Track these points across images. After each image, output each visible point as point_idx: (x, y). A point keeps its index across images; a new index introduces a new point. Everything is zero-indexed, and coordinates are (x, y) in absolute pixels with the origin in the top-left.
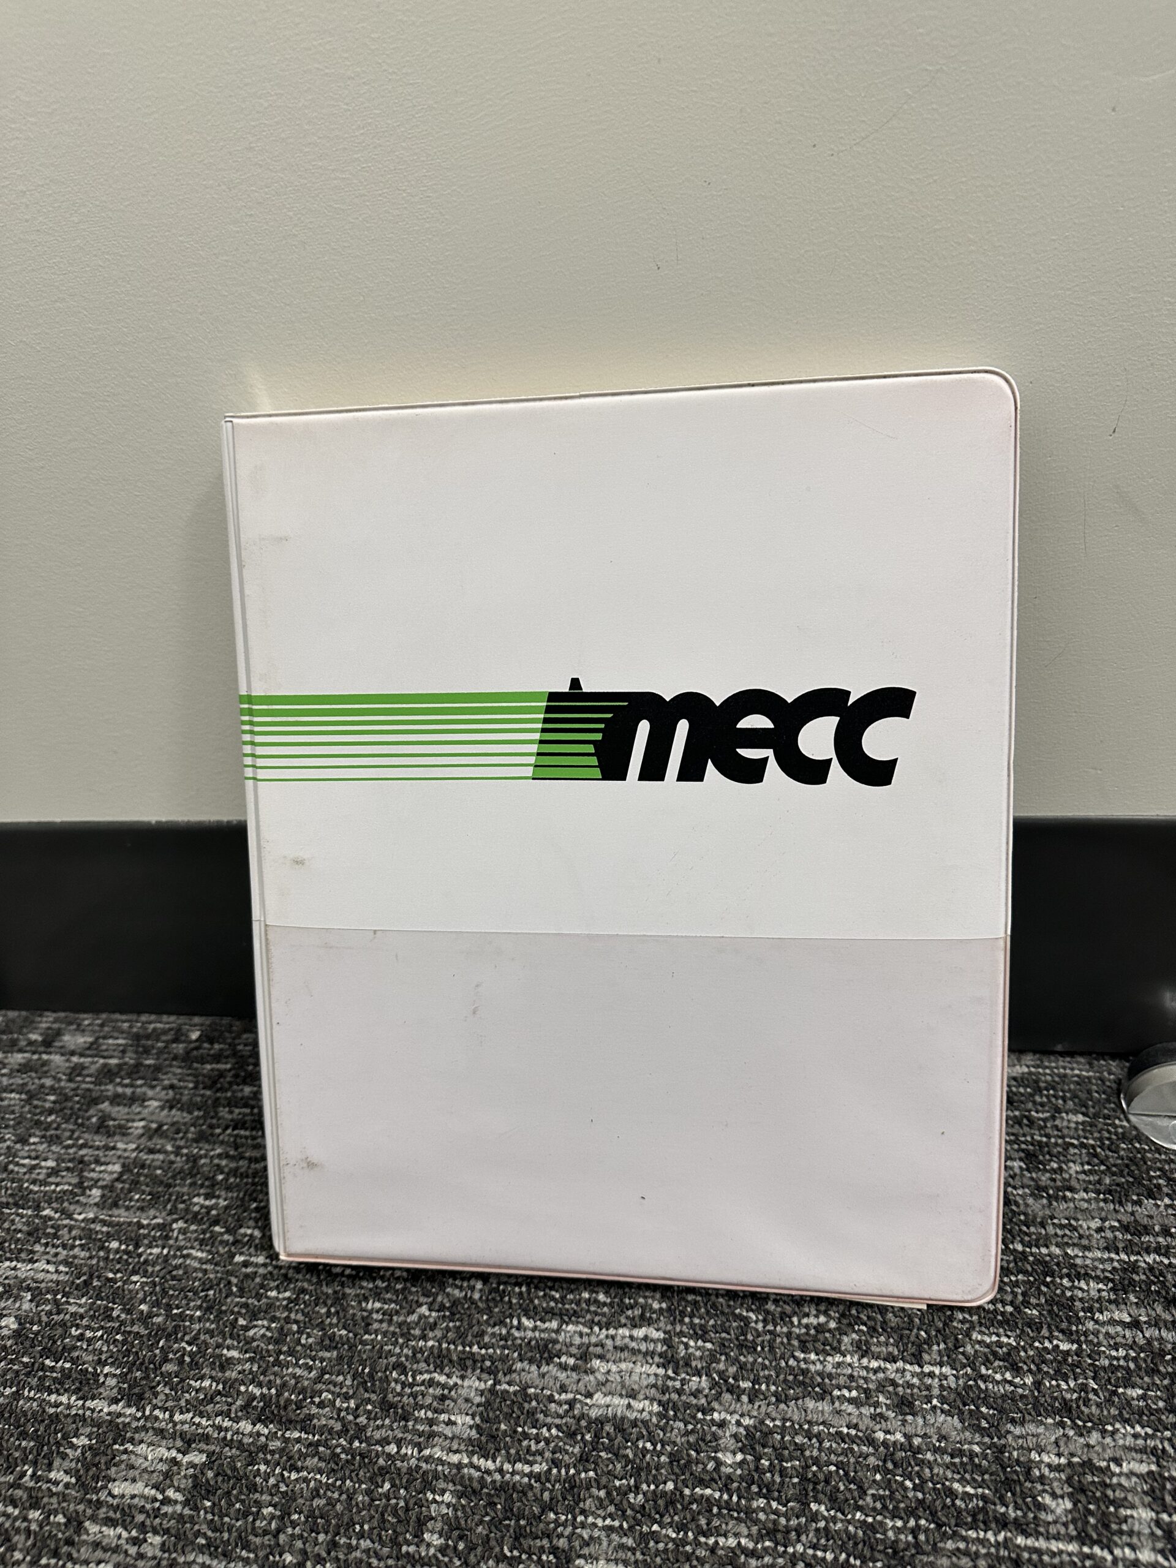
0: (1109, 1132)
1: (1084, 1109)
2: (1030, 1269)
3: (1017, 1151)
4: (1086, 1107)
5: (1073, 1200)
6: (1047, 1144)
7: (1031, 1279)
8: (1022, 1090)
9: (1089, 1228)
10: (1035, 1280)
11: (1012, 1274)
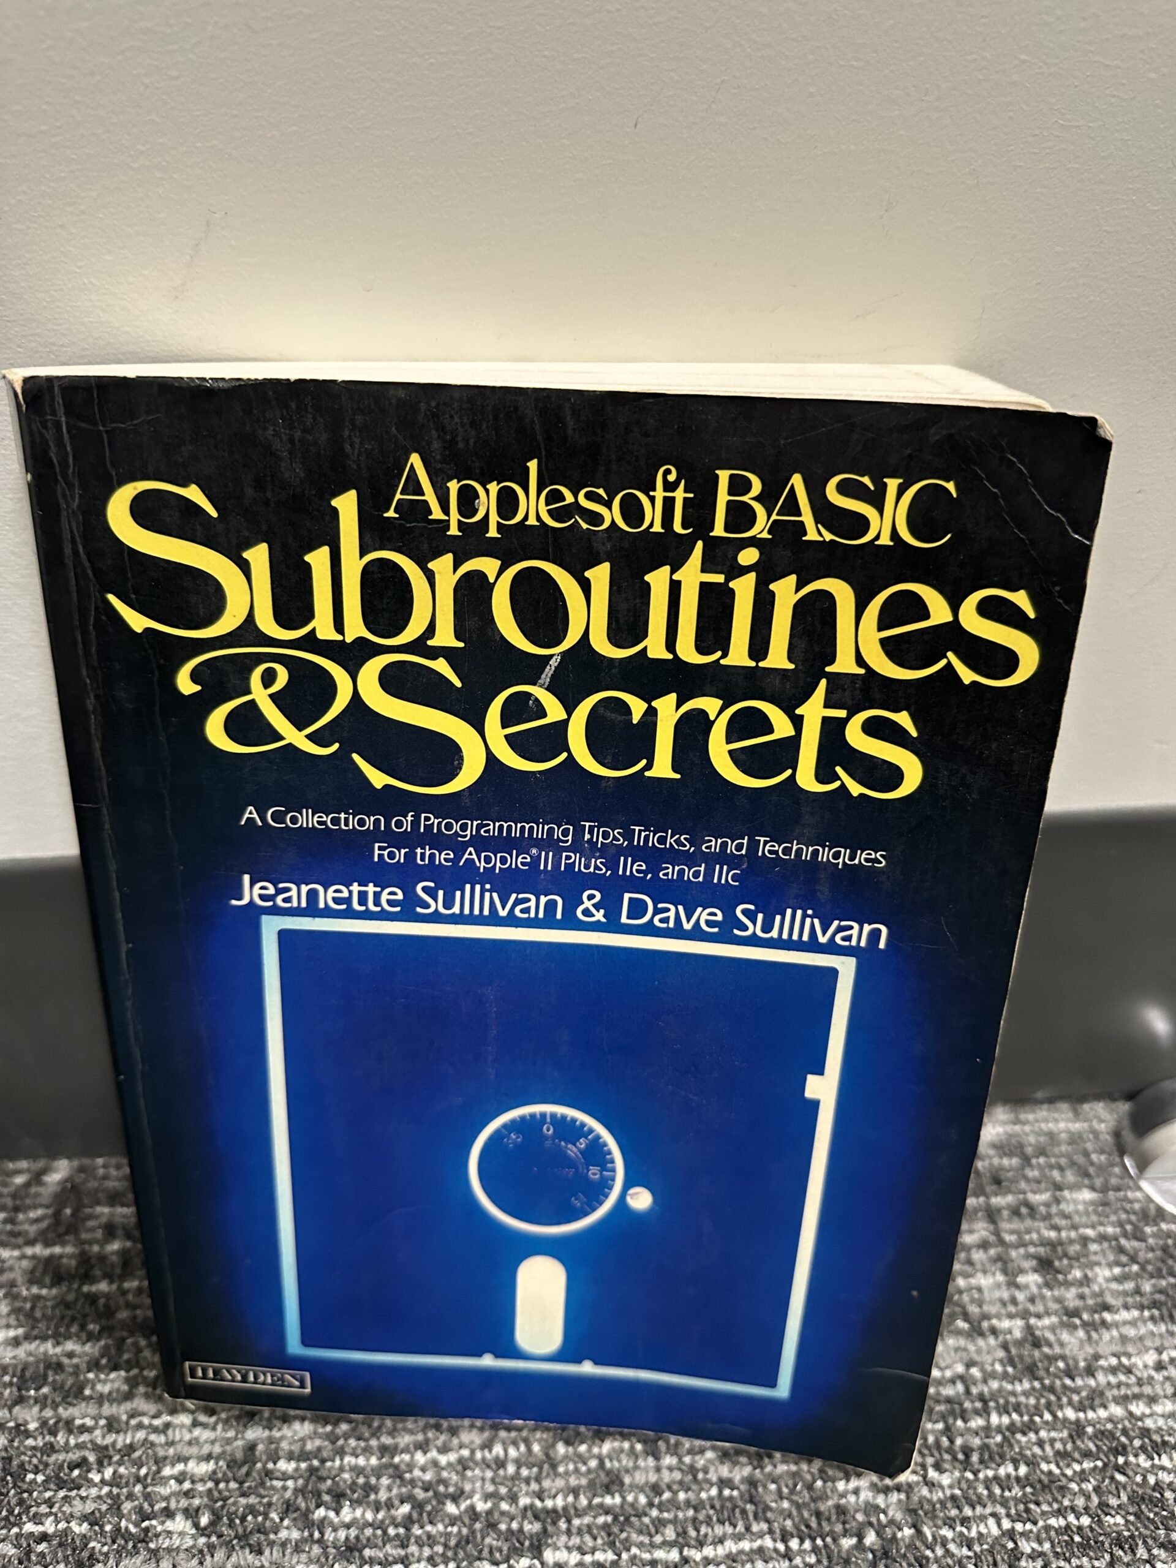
0: (1127, 1212)
1: (1086, 1182)
2: (1094, 1449)
3: (1028, 1256)
4: (1087, 1175)
5: (1116, 1325)
6: (1060, 1243)
7: (1099, 1464)
8: (1006, 1162)
9: (1146, 1366)
10: (1105, 1465)
11: (1074, 1460)
